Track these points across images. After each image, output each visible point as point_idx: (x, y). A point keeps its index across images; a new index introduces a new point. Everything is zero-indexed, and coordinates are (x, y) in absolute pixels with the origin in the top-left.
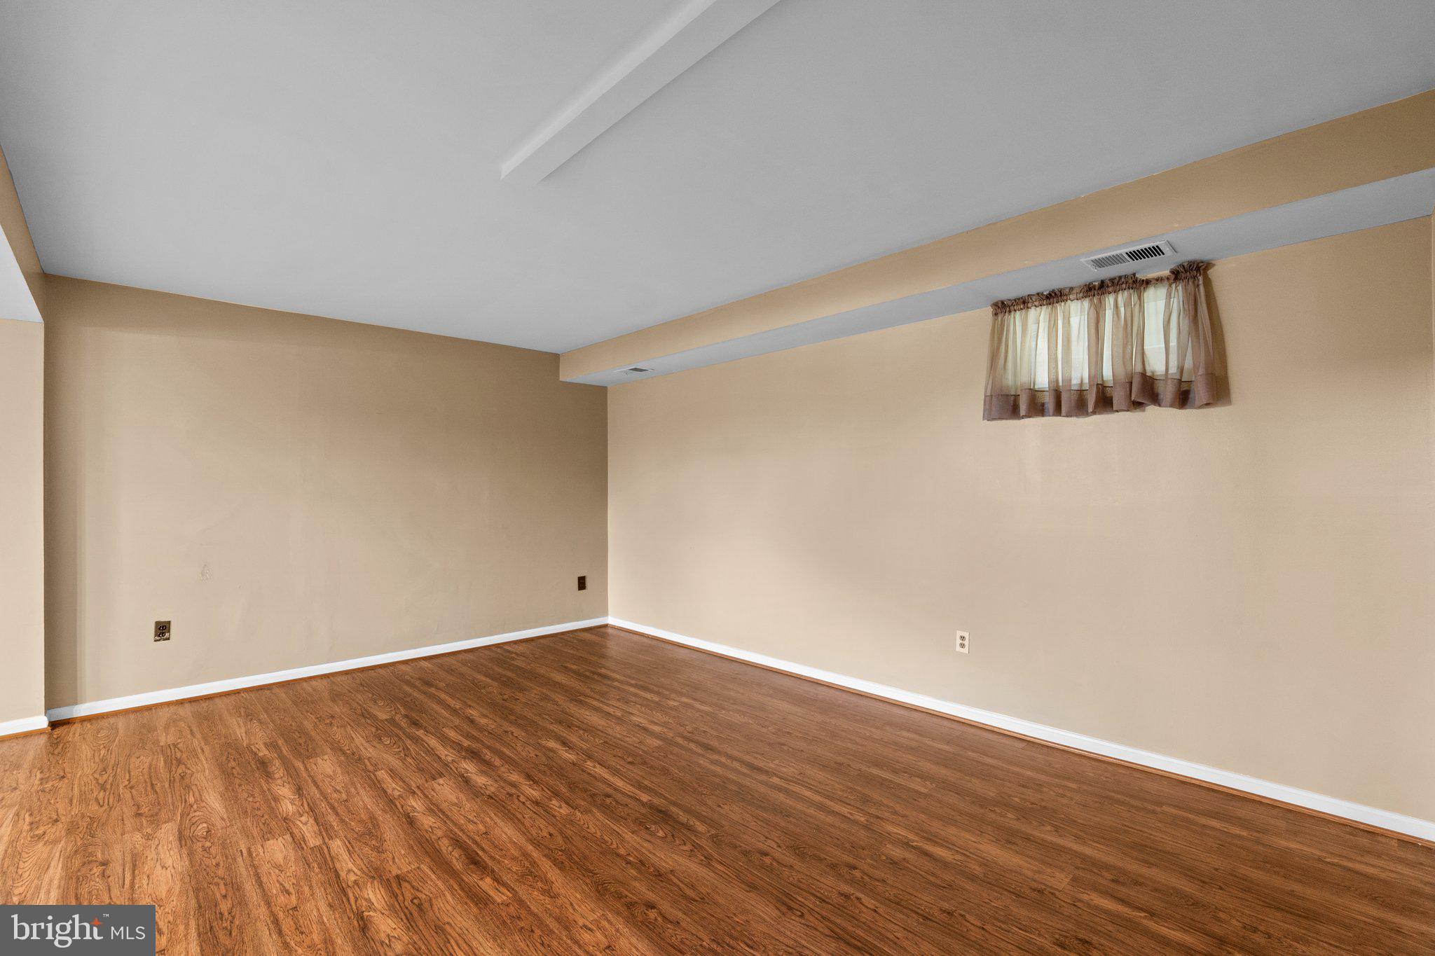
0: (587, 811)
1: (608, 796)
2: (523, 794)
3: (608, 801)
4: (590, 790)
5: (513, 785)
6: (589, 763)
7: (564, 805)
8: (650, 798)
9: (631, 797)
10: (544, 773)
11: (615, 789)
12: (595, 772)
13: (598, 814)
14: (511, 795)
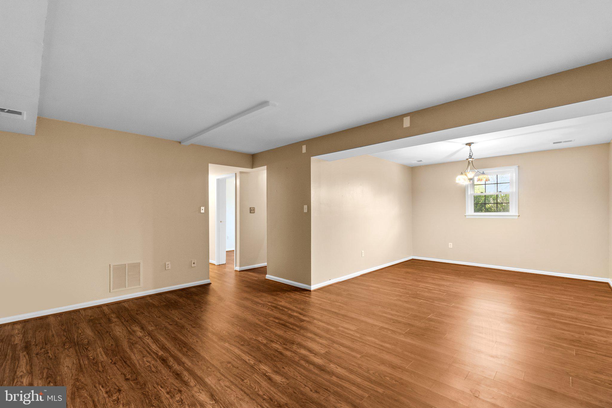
0: (251, 339)
1: (242, 345)
2: (279, 345)
3: (242, 343)
4: (250, 347)
5: (287, 349)
6: (252, 363)
7: (261, 341)
8: (224, 345)
9: (232, 345)
10: (275, 356)
11: (239, 348)
12: (248, 357)
13: (246, 338)
14: (284, 344)
